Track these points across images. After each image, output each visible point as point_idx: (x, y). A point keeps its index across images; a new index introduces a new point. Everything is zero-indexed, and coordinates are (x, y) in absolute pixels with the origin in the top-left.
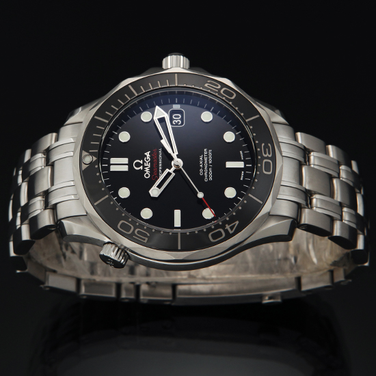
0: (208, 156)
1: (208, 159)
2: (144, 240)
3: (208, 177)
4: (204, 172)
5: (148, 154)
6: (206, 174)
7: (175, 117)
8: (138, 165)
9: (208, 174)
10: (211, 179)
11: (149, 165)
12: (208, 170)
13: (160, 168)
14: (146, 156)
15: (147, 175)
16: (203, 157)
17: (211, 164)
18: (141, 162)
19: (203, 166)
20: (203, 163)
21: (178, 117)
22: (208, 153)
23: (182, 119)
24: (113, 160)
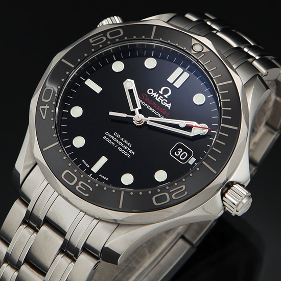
0: (126, 151)
1: (123, 149)
2: (93, 40)
3: (108, 137)
4: (115, 137)
5: (169, 106)
6: (112, 137)
7: (185, 155)
8: (166, 92)
9: (111, 139)
10: (105, 138)
11: (158, 100)
12: (114, 142)
13: (148, 107)
14: (168, 103)
15: (150, 91)
16: (129, 147)
17: (117, 147)
18: (166, 96)
19: (121, 141)
20: (123, 143)
21: (182, 157)
22: (128, 153)
23: (178, 157)
24: (186, 75)
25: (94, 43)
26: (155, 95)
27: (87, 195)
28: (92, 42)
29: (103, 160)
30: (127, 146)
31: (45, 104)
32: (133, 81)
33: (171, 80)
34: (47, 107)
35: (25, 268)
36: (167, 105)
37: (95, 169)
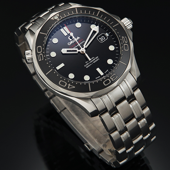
0: (96, 60)
1: (94, 61)
2: (40, 59)
3: (87, 66)
4: (88, 63)
8: (71, 38)
11: (74, 42)
12: (90, 64)
13: (76, 46)
14: (77, 38)
15: (69, 44)
16: (94, 58)
17: (93, 63)
18: (73, 38)
19: (90, 61)
21: (104, 38)
22: (97, 59)
23: (103, 40)
24: (65, 28)
26: (72, 42)
27: (117, 77)
28: (41, 60)
29: (98, 70)
30: (93, 59)
31: (67, 86)
32: (63, 49)
33: (66, 34)
34: (69, 85)
36: (78, 39)
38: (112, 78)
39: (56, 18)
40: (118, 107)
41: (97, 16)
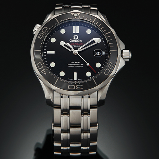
0: (80, 65)
1: (78, 65)
3: (70, 65)
4: (72, 64)
5: (81, 41)
6: (71, 64)
8: (76, 37)
9: (71, 65)
10: (69, 66)
11: (76, 41)
12: (73, 65)
13: (74, 46)
14: (80, 40)
15: (71, 41)
17: (76, 66)
18: (77, 38)
19: (75, 63)
20: (77, 64)
21: (99, 54)
22: (81, 66)
23: (98, 55)
24: (78, 27)
25: (40, 37)
26: (73, 41)
27: (82, 88)
28: (39, 38)
29: (75, 74)
30: (79, 63)
31: (42, 69)
32: (62, 41)
33: (74, 32)
34: (44, 70)
35: (72, 130)
36: (80, 41)
37: (75, 78)
38: (78, 86)
39: (76, 15)
40: (71, 111)
41: (106, 34)
